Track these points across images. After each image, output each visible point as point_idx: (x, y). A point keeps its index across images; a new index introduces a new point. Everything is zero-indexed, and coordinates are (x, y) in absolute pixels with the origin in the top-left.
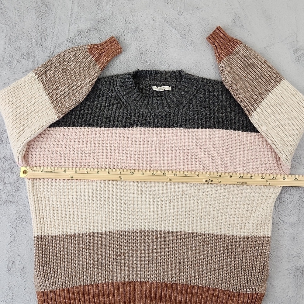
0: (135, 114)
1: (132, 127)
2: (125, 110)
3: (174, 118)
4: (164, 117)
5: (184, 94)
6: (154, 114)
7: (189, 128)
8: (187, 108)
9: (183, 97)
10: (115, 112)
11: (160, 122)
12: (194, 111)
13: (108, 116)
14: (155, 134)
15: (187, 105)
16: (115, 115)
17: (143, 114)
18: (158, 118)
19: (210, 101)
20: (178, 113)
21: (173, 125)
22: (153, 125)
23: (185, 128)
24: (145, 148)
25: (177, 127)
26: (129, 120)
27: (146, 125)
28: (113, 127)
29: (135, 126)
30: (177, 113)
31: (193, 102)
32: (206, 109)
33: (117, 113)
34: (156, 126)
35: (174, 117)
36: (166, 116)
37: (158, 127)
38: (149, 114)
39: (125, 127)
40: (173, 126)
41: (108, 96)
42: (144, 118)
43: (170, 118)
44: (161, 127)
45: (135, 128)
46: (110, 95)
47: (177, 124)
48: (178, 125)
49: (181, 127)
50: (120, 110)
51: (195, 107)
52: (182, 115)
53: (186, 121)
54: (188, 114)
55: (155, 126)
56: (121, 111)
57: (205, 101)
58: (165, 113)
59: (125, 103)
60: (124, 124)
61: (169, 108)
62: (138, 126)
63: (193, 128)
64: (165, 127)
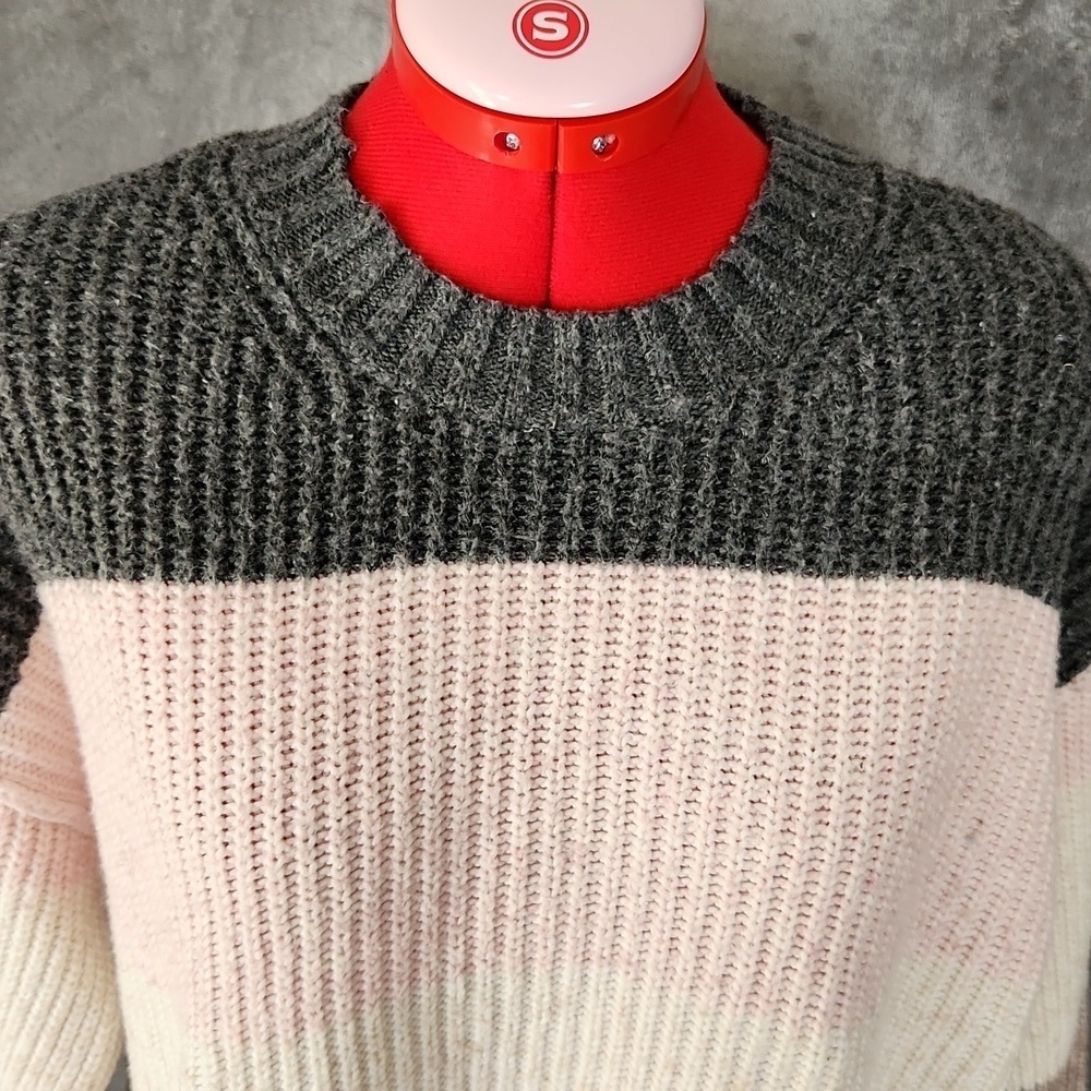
0: (389, 439)
1: (378, 565)
2: (308, 403)
3: (723, 474)
4: (640, 467)
5: (807, 260)
6: (557, 442)
7: (840, 568)
8: (835, 376)
9: (798, 287)
10: (231, 422)
11: (607, 508)
12: (888, 407)
13: (181, 466)
14: (561, 619)
15: (835, 355)
16: (228, 445)
17: (452, 438)
18: (592, 475)
19: (1009, 313)
20: (766, 423)
21: (715, 542)
22: (551, 539)
23: (812, 567)
24: (486, 752)
25: (745, 561)
26: (346, 500)
27: (486, 537)
28: (225, 574)
29: (400, 557)
30: (750, 428)
31: (882, 317)
32: (977, 387)
33: (246, 429)
34: (574, 545)
35: (725, 461)
36: (659, 459)
37: (585, 554)
38: (508, 443)
39: (320, 565)
40: (711, 552)
41: (157, 259)
42: (468, 475)
43: (692, 475)
44: (616, 553)
45: (400, 576)
46: (169, 253)
47: (749, 537)
48: (751, 544)
49: (776, 563)
50: (260, 398)
51: (899, 362)
52: (793, 443)
53: (821, 499)
54: (836, 433)
55: (562, 548)
56: (275, 408)
57: (976, 306)
58: (653, 434)
59: (292, 323)
60: (306, 544)
61: (692, 391)
62: (428, 556)
63: (869, 568)
64: (647, 556)
